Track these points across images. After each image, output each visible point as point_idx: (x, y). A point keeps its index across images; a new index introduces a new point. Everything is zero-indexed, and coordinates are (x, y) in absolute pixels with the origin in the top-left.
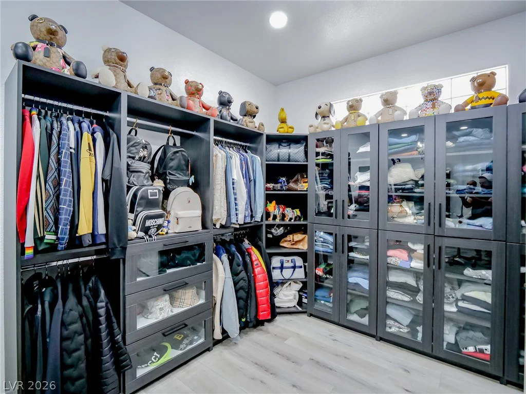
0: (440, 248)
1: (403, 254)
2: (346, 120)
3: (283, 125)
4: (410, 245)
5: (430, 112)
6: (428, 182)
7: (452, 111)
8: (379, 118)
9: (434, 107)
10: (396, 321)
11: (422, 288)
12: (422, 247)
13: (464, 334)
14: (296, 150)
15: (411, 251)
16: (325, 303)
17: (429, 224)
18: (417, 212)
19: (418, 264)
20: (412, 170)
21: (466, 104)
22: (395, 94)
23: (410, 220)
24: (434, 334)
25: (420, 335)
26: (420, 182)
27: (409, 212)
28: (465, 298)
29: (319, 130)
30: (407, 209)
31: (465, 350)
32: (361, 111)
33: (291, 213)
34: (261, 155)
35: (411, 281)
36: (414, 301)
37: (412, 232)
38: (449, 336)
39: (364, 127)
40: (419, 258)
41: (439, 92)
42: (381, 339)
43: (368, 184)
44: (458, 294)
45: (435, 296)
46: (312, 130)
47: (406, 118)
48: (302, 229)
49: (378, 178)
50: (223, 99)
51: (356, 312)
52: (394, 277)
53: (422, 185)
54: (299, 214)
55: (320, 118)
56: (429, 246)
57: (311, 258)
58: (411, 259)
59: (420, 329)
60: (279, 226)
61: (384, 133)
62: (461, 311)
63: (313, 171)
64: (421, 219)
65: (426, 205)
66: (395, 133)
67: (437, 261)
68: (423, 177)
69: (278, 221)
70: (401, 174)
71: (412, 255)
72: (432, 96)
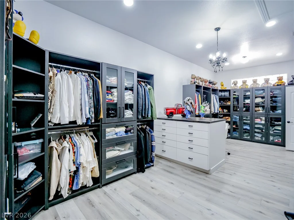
0: (269, 118)
1: (259, 120)
2: (242, 85)
3: (223, 87)
4: (261, 118)
5: (266, 85)
6: (266, 102)
7: (272, 85)
8: (252, 86)
9: (267, 84)
10: (257, 137)
11: (264, 128)
12: (264, 118)
13: (275, 138)
14: (227, 94)
15: (261, 119)
16: (236, 134)
17: (266, 112)
18: (263, 109)
19: (263, 122)
20: (261, 99)
21: (276, 83)
22: (257, 80)
23: (261, 111)
24: (267, 138)
25: (264, 140)
26: (264, 102)
27: (261, 110)
28: (275, 130)
29: (234, 88)
30: (260, 109)
31: (275, 141)
32: (247, 83)
33: (225, 111)
34: (218, 95)
35: (261, 126)
36: (262, 131)
37: (261, 114)
38: (271, 138)
39: (248, 88)
40: (263, 121)
41: (269, 80)
42: (253, 142)
43: (249, 103)
44: (274, 129)
45: (267, 129)
46: (232, 88)
47: (260, 86)
48: (229, 115)
49: (252, 101)
50: (210, 82)
51: (246, 136)
52: (256, 126)
53: (264, 103)
54: (227, 111)
55: (233, 84)
56: (266, 117)
57: (232, 123)
58: (261, 121)
59: (264, 138)
60: (221, 114)
61: (254, 90)
62: (274, 132)
63: (232, 99)
64: (264, 111)
65: (265, 108)
66: (256, 90)
67: (268, 121)
68: (264, 101)
69: (221, 113)
70: (259, 100)
71: (262, 120)
72: (267, 81)
